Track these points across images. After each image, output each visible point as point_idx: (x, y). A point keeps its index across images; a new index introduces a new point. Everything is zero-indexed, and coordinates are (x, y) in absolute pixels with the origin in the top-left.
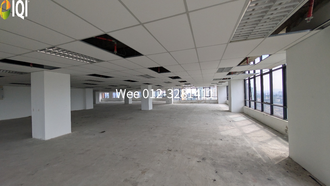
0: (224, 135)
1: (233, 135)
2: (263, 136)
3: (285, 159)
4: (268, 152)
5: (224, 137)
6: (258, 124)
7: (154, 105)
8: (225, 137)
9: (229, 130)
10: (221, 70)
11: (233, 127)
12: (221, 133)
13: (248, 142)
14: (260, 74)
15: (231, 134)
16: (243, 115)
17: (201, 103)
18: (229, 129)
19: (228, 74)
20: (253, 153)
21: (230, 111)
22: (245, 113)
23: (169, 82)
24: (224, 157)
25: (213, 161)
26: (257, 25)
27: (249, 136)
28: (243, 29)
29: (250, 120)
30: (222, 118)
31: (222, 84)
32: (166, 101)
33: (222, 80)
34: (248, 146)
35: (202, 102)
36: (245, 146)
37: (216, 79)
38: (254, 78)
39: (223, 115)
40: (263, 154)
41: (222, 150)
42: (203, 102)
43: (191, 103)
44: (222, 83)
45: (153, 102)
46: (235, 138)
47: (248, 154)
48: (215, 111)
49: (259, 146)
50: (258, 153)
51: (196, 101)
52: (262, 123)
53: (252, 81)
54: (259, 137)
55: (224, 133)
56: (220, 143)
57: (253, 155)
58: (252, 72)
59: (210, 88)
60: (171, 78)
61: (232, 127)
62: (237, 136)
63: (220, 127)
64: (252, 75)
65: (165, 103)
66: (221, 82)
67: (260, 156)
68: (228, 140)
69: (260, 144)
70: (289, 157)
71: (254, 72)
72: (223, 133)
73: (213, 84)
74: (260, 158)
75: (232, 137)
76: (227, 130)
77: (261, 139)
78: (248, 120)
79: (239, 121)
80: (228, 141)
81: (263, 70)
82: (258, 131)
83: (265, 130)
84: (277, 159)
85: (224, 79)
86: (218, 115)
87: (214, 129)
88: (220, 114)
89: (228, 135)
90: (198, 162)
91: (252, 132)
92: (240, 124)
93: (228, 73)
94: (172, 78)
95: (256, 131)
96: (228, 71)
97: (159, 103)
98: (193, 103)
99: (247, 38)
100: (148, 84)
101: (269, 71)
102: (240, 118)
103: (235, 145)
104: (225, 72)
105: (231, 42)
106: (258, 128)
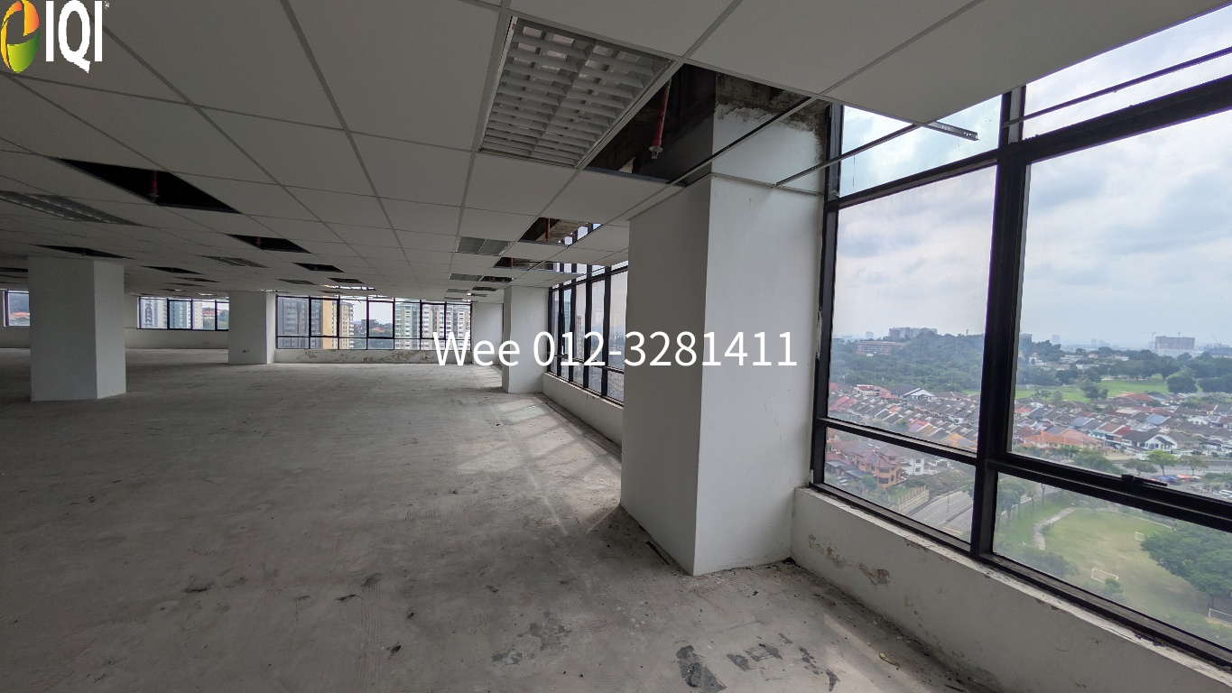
0: (467, 473)
1: (496, 471)
2: (575, 461)
3: (611, 514)
4: (580, 502)
5: (467, 480)
6: (571, 425)
7: (135, 372)
8: (469, 480)
9: (486, 453)
10: (473, 245)
11: (503, 443)
12: (461, 467)
13: (536, 484)
14: (585, 277)
15: (491, 467)
16: (540, 401)
17: (410, 360)
18: (487, 450)
19: (498, 265)
20: (541, 516)
21: (503, 390)
22: (546, 393)
23: (240, 262)
24: (450, 553)
25: (408, 578)
26: (549, 120)
27: (541, 463)
28: (513, 117)
29: (556, 413)
30: (473, 417)
31: (485, 296)
32: (226, 351)
33: (483, 280)
34: (531, 496)
35: (413, 359)
36: (524, 497)
37: (464, 277)
38: (573, 286)
39: (480, 404)
40: (565, 511)
41: (450, 529)
42: (417, 357)
43: (365, 361)
44: (484, 292)
45: (128, 357)
46: (500, 479)
47: (526, 522)
48: (454, 390)
49: (563, 491)
50: (553, 512)
51: (390, 353)
52: (583, 421)
53: (567, 294)
54: (566, 464)
55: (468, 468)
56: (446, 504)
57: (539, 523)
58: (568, 269)
59: (445, 304)
60: (251, 240)
61: (499, 444)
62: (508, 472)
63: (461, 448)
64: (567, 277)
65: (226, 359)
66: (482, 289)
67: (556, 520)
68: (477, 488)
69: (566, 485)
70: (621, 508)
71: (574, 268)
72: (466, 468)
73: (456, 291)
74: (556, 528)
75: (492, 475)
76: (480, 455)
77: (568, 470)
78: (550, 414)
79: (522, 422)
80: (475, 492)
81: (595, 267)
82: (569, 445)
83: (586, 440)
84: (593, 519)
85: (487, 279)
86: (464, 405)
87: (437, 458)
88: (473, 400)
89: (481, 472)
90: (343, 599)
91: (552, 452)
92: (524, 430)
93: (497, 259)
94: (256, 245)
95: (563, 447)
96: (496, 253)
97: (185, 361)
98: (372, 361)
99: (530, 152)
100: (90, 252)
101: (603, 271)
102: (528, 413)
103: (495, 502)
104: (487, 253)
105: (482, 150)
106: (569, 438)
